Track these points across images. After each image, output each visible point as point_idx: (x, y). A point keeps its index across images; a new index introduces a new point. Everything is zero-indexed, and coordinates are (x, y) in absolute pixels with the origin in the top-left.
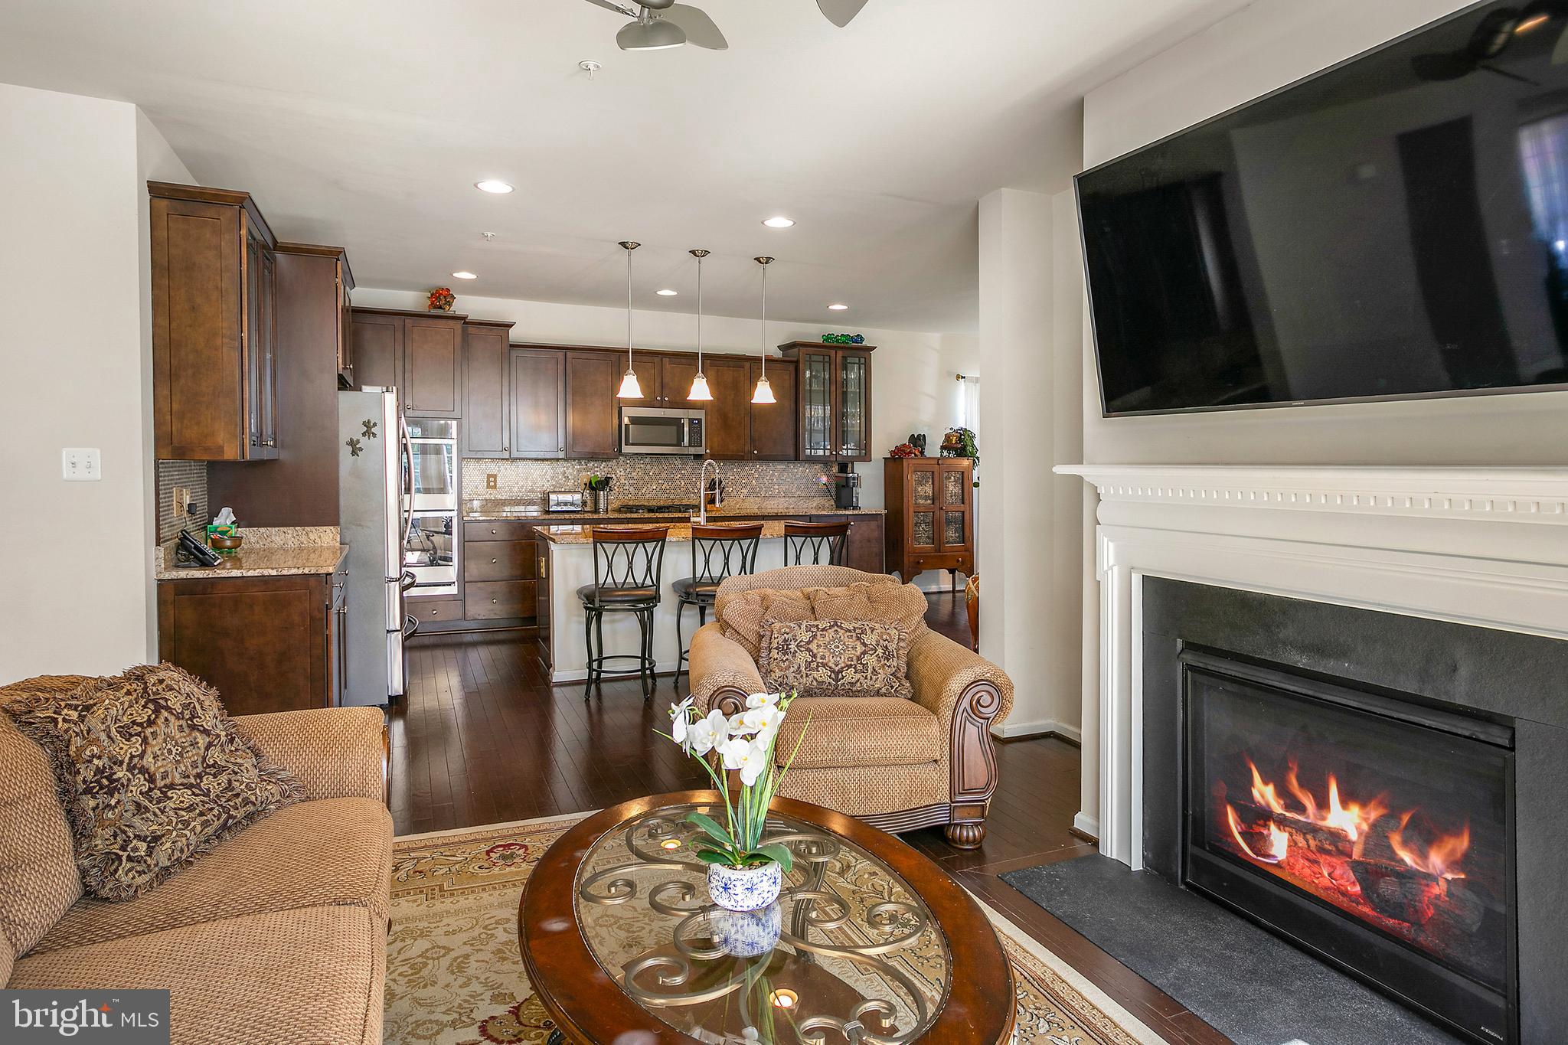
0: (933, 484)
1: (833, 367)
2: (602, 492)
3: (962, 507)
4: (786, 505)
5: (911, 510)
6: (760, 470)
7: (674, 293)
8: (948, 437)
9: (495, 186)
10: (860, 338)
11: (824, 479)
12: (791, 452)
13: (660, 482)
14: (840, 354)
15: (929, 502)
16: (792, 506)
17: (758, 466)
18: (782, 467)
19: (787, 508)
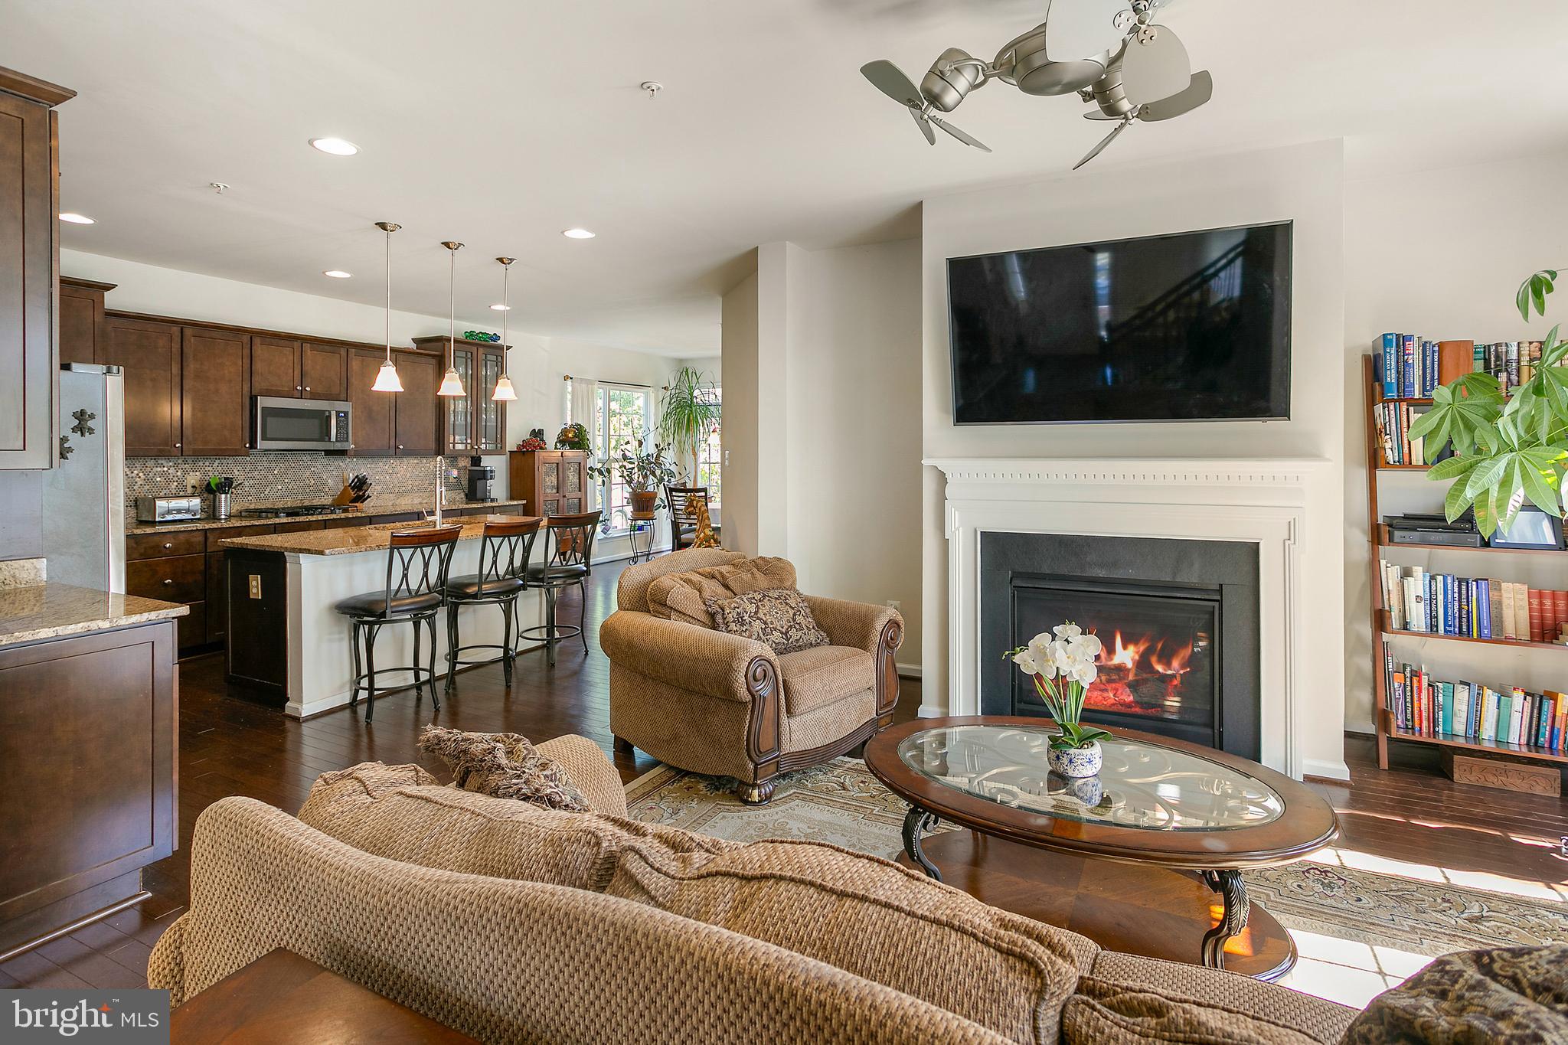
0: (557, 474)
1: (475, 363)
2: (223, 496)
3: (579, 495)
4: (420, 500)
5: (541, 499)
6: (393, 466)
7: (348, 275)
8: (564, 432)
9: (336, 146)
10: (496, 337)
11: (455, 473)
12: (432, 445)
13: (286, 481)
14: (481, 350)
15: (555, 491)
16: (425, 501)
17: (392, 461)
18: (415, 461)
19: (420, 503)
